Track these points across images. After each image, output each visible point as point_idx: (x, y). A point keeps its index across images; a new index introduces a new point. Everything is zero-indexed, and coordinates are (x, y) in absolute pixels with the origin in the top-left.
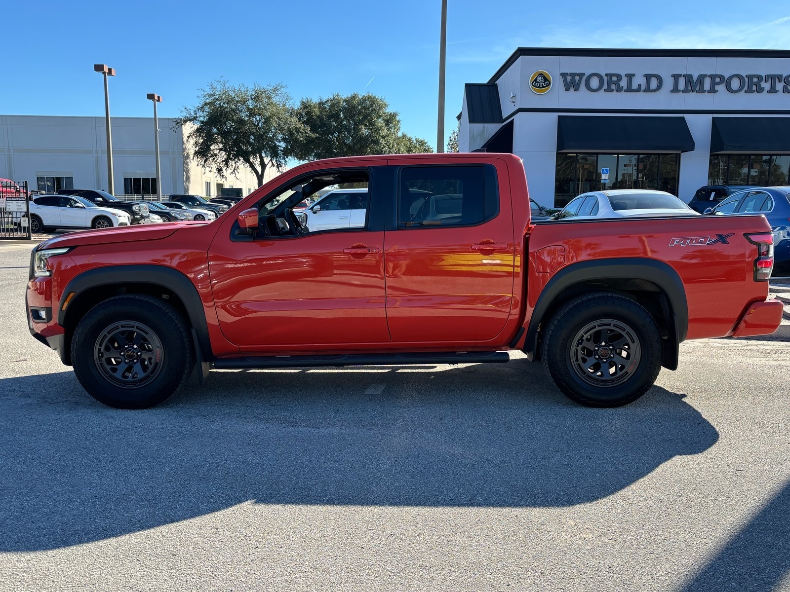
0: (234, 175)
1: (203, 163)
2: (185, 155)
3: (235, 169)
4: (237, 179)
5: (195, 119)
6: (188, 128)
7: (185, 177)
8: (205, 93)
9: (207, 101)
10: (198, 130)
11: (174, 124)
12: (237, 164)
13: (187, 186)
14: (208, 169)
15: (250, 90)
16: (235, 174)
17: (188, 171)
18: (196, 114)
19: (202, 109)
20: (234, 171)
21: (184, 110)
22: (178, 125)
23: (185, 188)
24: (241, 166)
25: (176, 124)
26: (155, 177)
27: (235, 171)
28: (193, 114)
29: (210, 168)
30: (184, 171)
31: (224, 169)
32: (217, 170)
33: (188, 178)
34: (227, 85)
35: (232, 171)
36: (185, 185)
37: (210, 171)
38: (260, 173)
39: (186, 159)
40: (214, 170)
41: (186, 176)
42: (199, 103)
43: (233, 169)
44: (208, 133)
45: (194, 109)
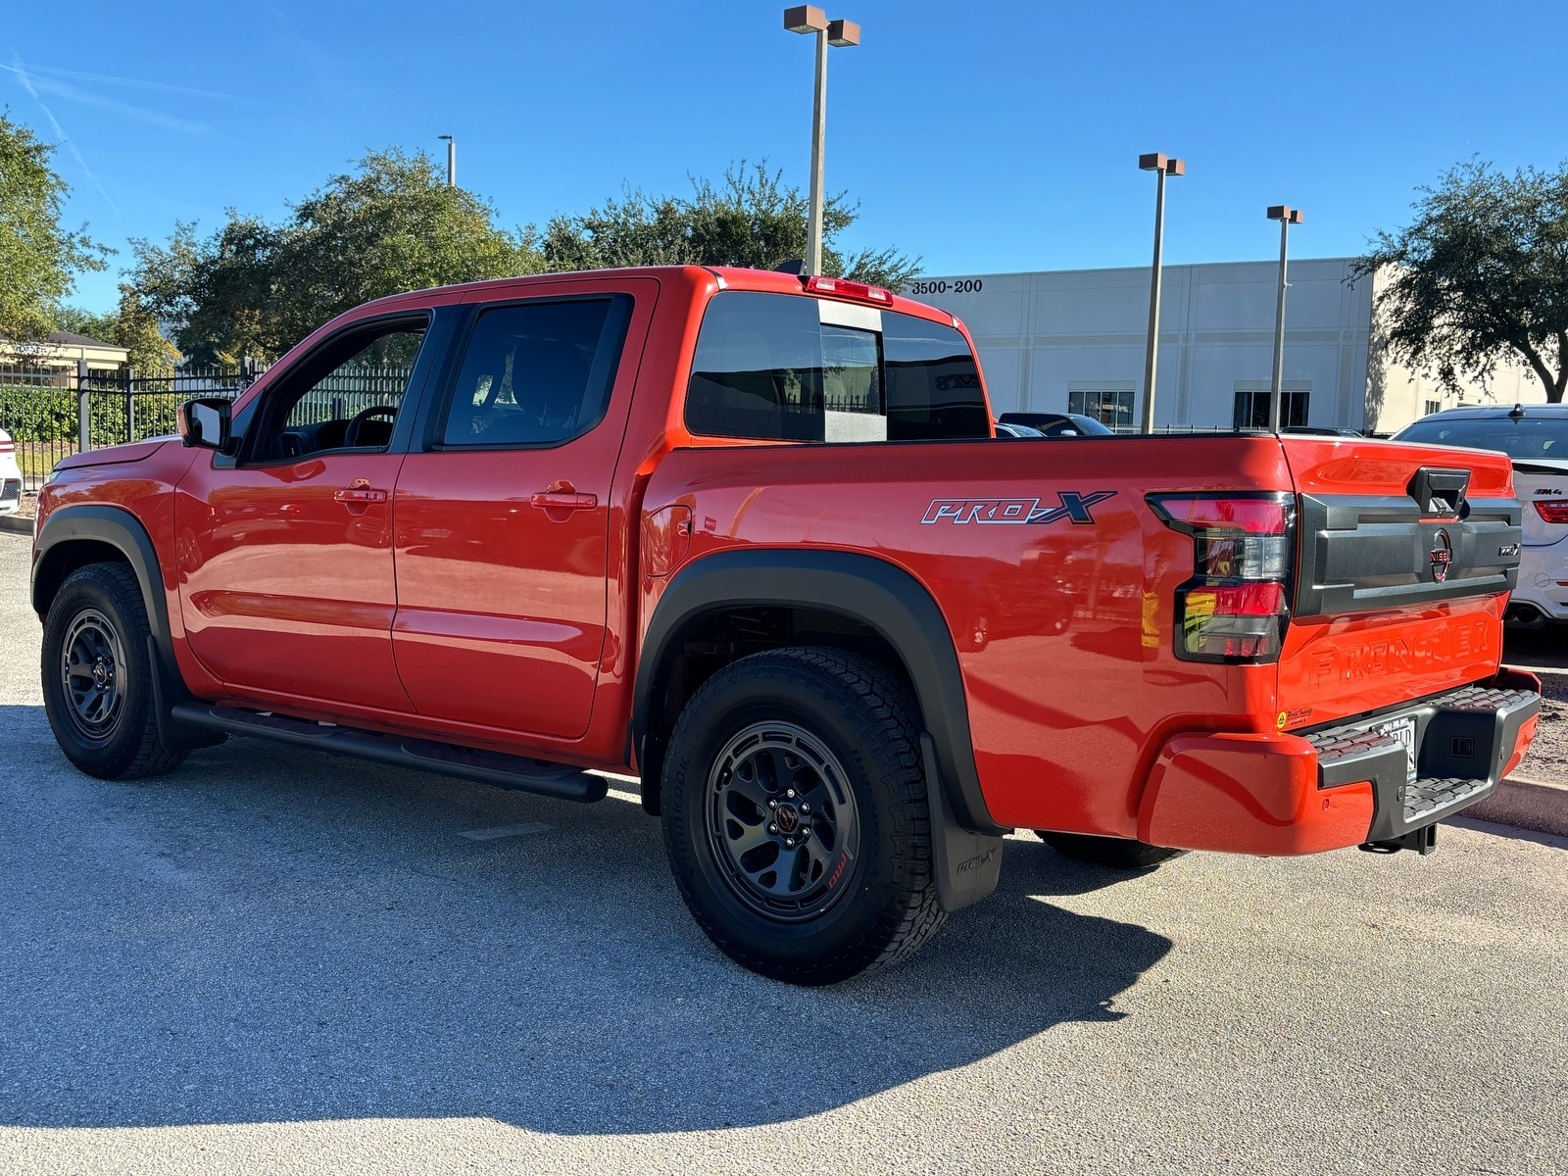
0: (1481, 384)
1: (1407, 357)
2: (1376, 339)
3: (1483, 370)
4: (1487, 393)
5: (1401, 256)
6: (1385, 278)
7: (1368, 390)
8: (1431, 196)
9: (1435, 213)
10: (1405, 283)
11: (1351, 272)
12: (1492, 357)
13: (1374, 410)
14: (1420, 371)
15: (1547, 179)
16: (1484, 381)
17: (1379, 376)
18: (1406, 245)
19: (1419, 231)
20: (1481, 374)
21: (1379, 239)
22: (1360, 272)
23: (1365, 414)
24: (1501, 364)
25: (1356, 271)
26: (1266, 389)
27: (1485, 374)
28: (1398, 245)
29: (1427, 369)
30: (1368, 375)
31: (1457, 369)
32: (1440, 374)
33: (1377, 393)
34: (1487, 174)
35: (1476, 374)
36: (1367, 408)
37: (1426, 376)
38: (1555, 381)
39: (1375, 350)
40: (1435, 373)
41: (1373, 388)
42: (1412, 218)
43: (1480, 369)
44: (1427, 287)
45: (1401, 234)
